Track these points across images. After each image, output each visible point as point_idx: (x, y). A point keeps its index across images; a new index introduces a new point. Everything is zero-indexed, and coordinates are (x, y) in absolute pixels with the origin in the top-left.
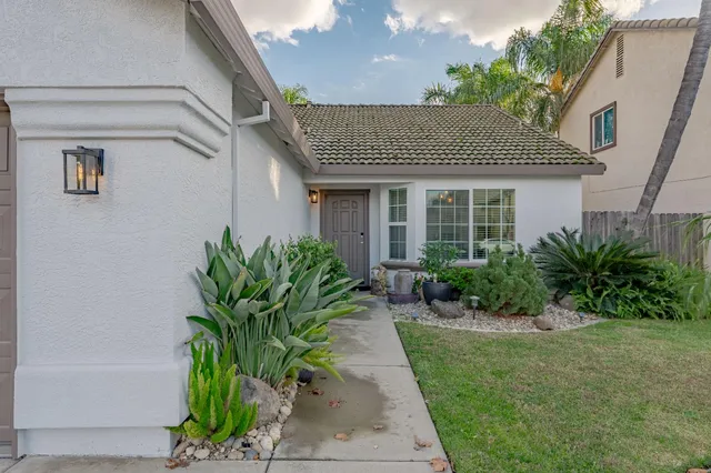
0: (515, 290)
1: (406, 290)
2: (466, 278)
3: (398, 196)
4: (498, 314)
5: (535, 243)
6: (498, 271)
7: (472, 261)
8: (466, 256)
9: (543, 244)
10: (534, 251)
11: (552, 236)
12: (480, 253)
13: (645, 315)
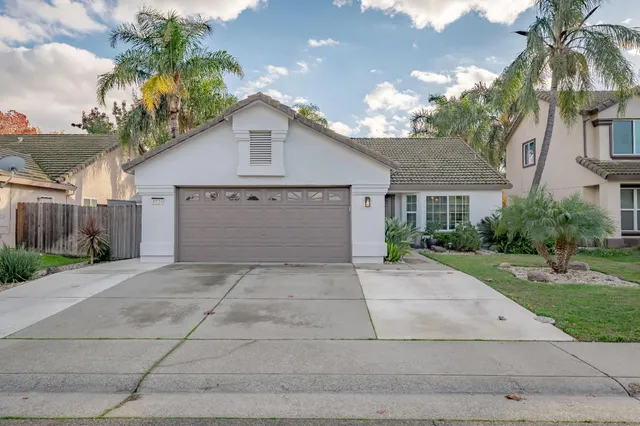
0: (467, 240)
1: (418, 243)
2: (446, 237)
3: (412, 199)
4: (460, 251)
5: (480, 222)
6: (460, 233)
7: (448, 230)
8: (445, 228)
9: (483, 222)
10: (478, 225)
11: (487, 219)
12: (452, 227)
13: (525, 252)
